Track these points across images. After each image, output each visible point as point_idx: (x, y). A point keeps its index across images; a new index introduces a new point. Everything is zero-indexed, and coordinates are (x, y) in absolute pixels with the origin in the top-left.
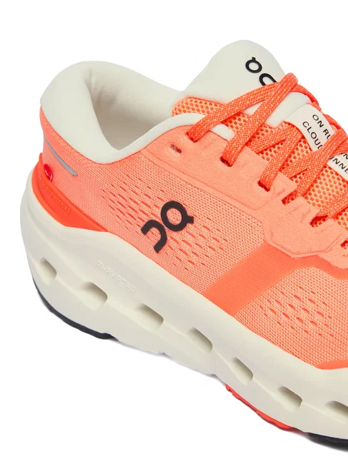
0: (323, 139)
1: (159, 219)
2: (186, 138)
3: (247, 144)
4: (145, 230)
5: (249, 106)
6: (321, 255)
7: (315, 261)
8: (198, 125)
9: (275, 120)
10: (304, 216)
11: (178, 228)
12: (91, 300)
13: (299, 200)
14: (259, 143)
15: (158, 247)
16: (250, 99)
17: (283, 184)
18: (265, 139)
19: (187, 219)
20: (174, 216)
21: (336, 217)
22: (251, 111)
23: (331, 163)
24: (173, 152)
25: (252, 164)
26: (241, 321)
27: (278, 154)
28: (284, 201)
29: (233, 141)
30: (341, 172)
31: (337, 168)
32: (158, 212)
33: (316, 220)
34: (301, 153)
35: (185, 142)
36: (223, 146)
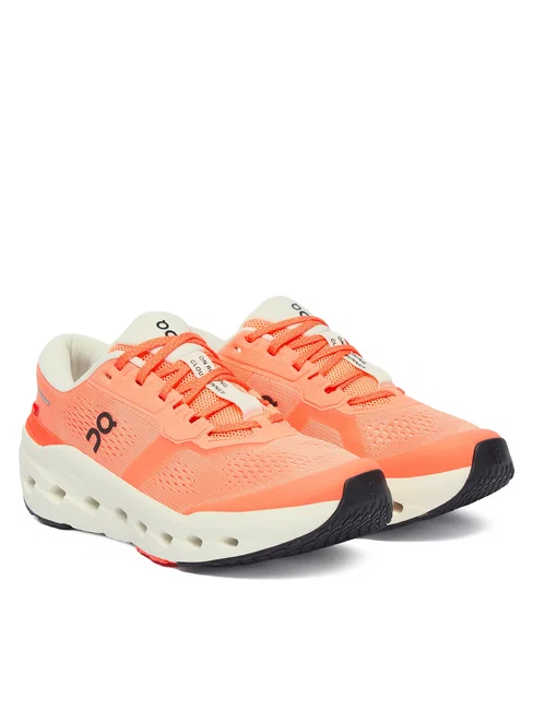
0: (205, 371)
1: (96, 427)
2: (114, 368)
3: (154, 370)
4: (88, 437)
5: (156, 347)
6: (194, 441)
7: (189, 444)
8: (121, 357)
9: (173, 358)
10: (185, 416)
11: (106, 431)
12: (55, 499)
13: (184, 406)
14: (161, 371)
15: (96, 449)
16: (155, 343)
17: (175, 396)
18: (165, 369)
19: (113, 424)
20: (105, 423)
21: (208, 417)
22: (155, 351)
23: (209, 386)
24: (107, 379)
25: (155, 383)
26: (141, 491)
27: (174, 379)
28: (174, 407)
29: (144, 367)
30: (216, 391)
31: (213, 389)
32: (95, 421)
33: (193, 420)
34: (189, 378)
35: (113, 371)
36: (136, 371)
